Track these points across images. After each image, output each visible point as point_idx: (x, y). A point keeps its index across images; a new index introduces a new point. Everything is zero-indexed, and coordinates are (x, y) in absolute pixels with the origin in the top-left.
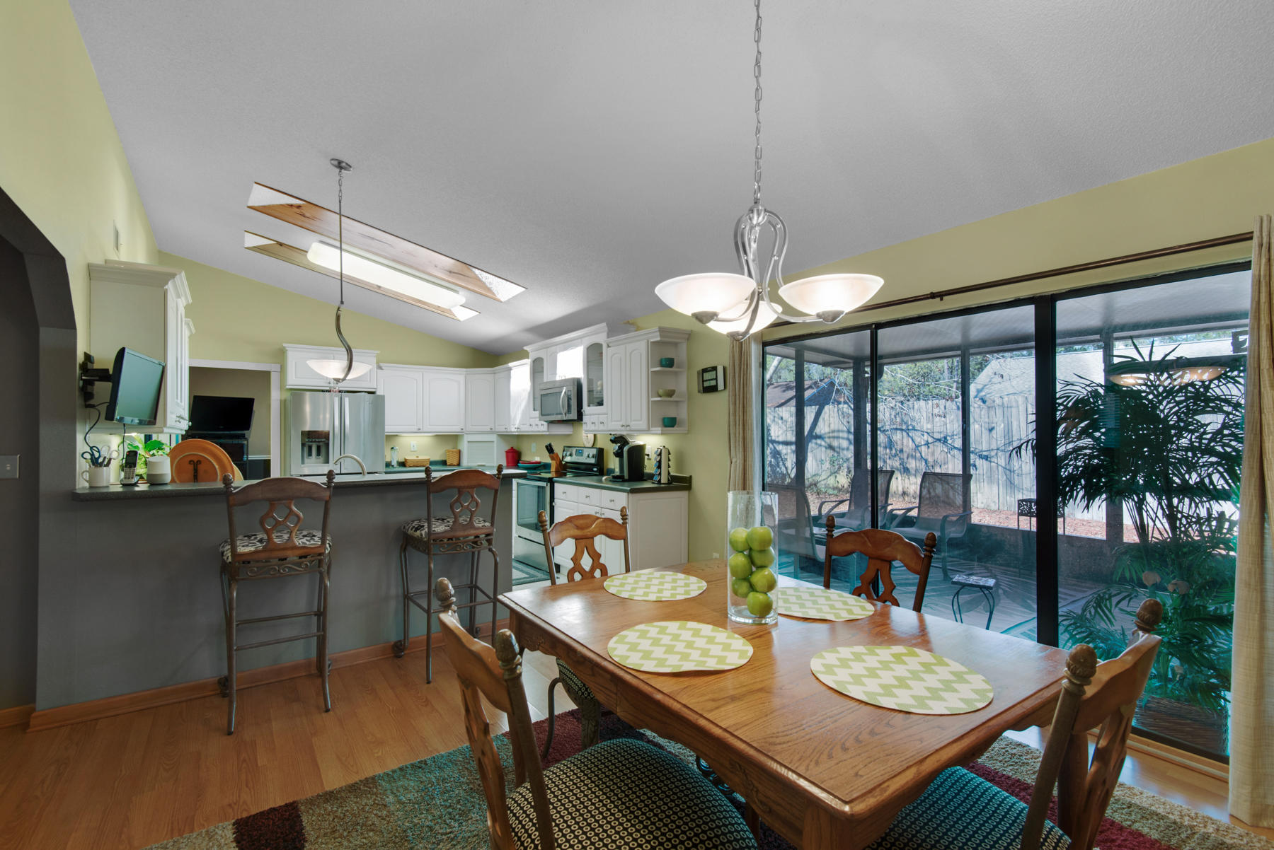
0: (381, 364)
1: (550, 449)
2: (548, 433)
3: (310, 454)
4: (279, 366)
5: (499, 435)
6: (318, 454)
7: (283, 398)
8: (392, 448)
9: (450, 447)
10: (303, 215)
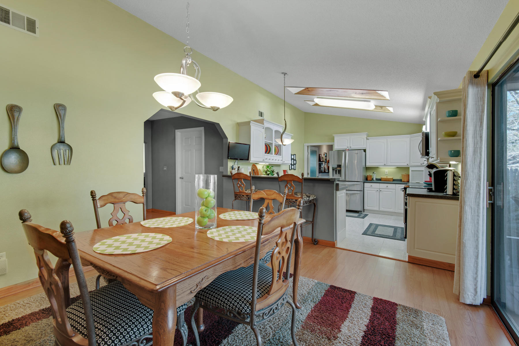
0: (369, 138)
8: (373, 173)
9: (404, 173)
10: (309, 91)
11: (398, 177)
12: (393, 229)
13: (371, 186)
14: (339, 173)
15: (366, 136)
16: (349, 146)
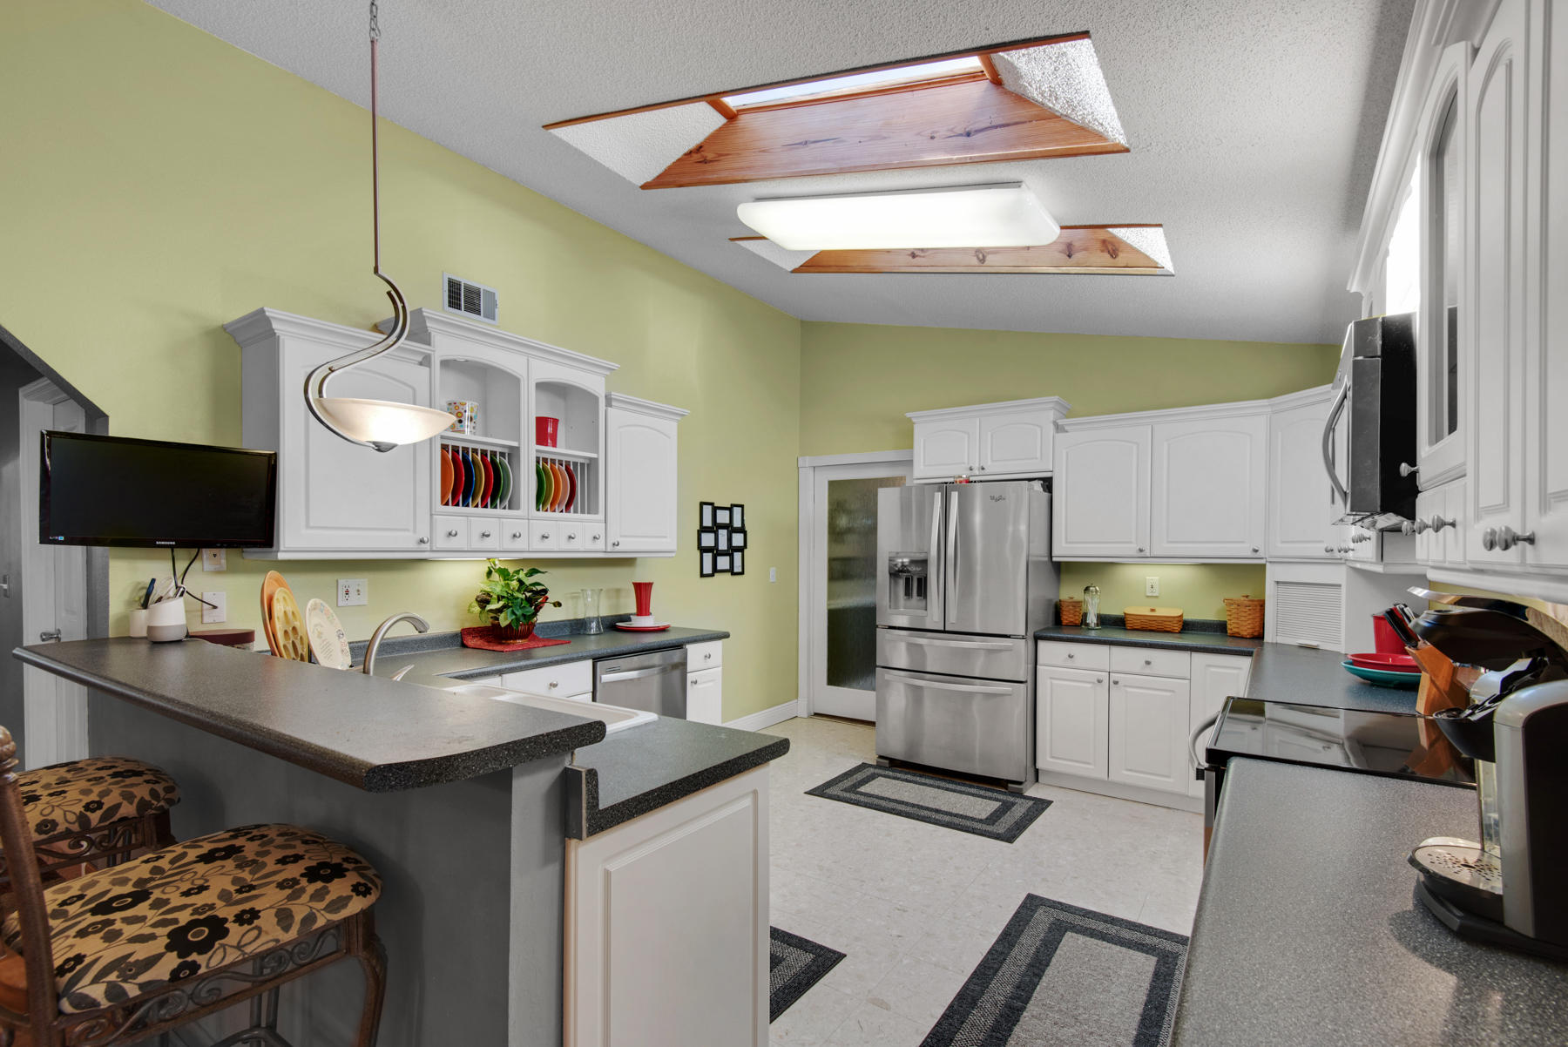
0: (1064, 422)
3: (907, 592)
5: (1351, 568)
6: (920, 592)
8: (1087, 589)
9: (1237, 594)
10: (705, 161)
11: (1207, 610)
12: (1153, 960)
13: (1070, 657)
14: (919, 594)
15: (1051, 415)
16: (976, 466)
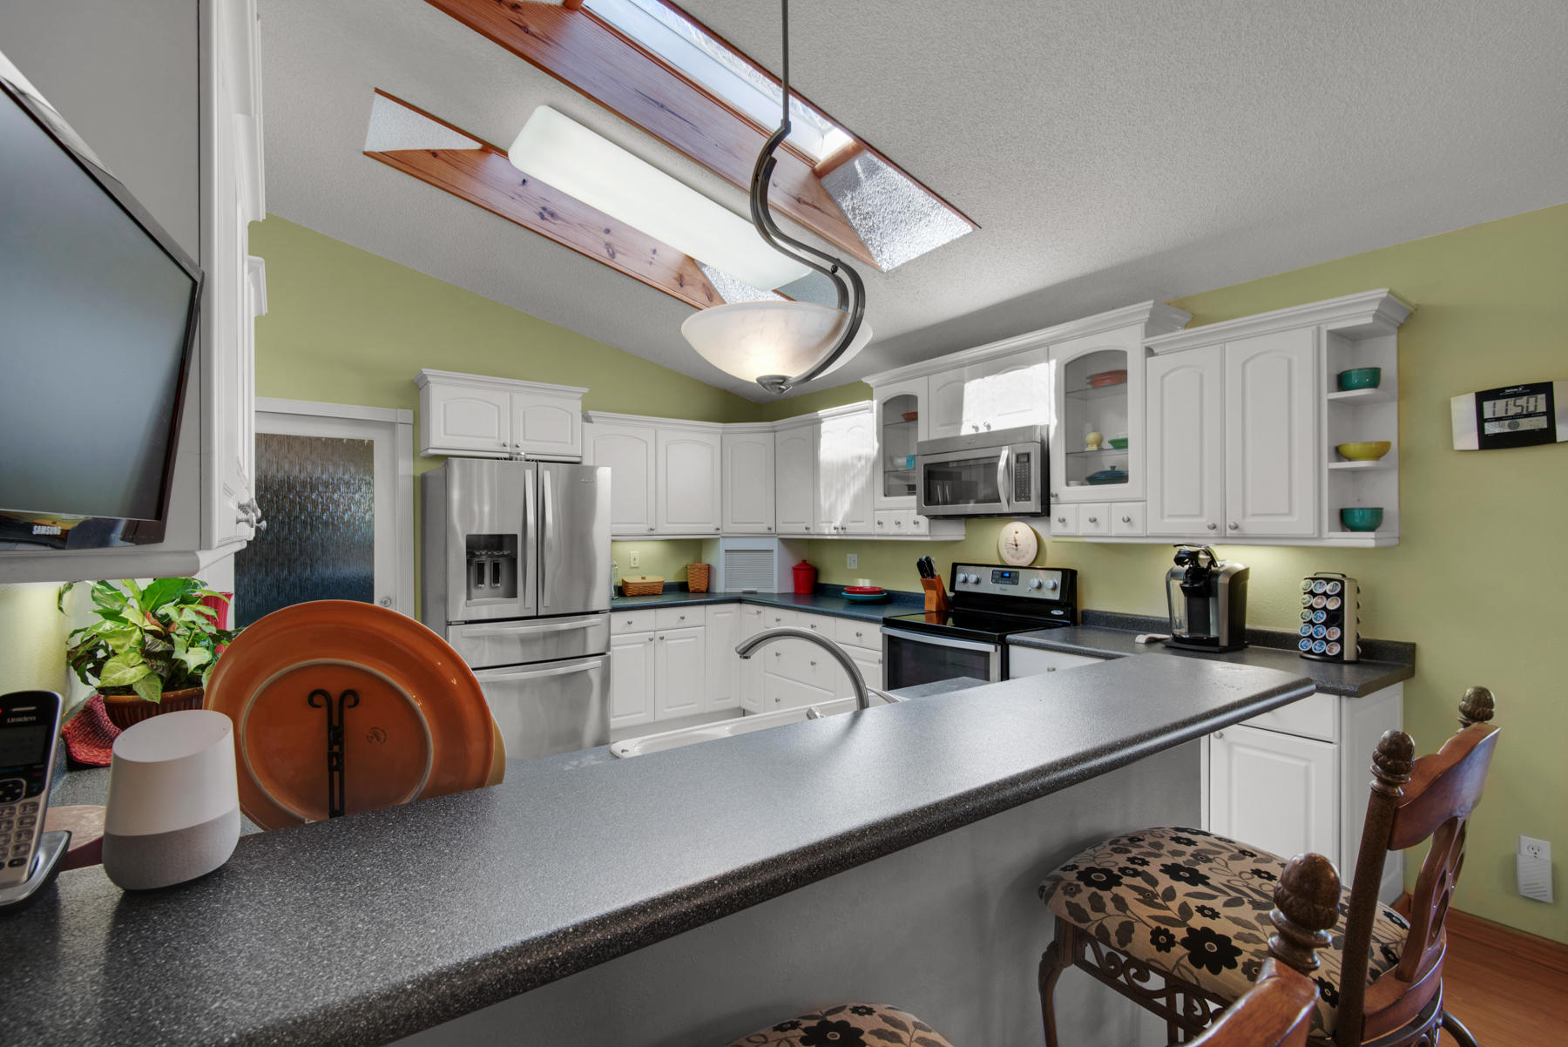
0: (591, 413)
1: (925, 568)
2: (928, 539)
3: (481, 580)
4: (411, 412)
5: (780, 539)
6: (496, 578)
7: (418, 474)
13: (630, 622)
15: (580, 405)
16: (509, 443)
